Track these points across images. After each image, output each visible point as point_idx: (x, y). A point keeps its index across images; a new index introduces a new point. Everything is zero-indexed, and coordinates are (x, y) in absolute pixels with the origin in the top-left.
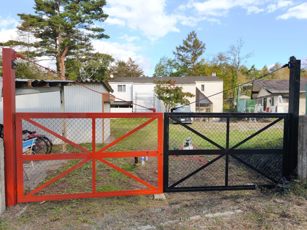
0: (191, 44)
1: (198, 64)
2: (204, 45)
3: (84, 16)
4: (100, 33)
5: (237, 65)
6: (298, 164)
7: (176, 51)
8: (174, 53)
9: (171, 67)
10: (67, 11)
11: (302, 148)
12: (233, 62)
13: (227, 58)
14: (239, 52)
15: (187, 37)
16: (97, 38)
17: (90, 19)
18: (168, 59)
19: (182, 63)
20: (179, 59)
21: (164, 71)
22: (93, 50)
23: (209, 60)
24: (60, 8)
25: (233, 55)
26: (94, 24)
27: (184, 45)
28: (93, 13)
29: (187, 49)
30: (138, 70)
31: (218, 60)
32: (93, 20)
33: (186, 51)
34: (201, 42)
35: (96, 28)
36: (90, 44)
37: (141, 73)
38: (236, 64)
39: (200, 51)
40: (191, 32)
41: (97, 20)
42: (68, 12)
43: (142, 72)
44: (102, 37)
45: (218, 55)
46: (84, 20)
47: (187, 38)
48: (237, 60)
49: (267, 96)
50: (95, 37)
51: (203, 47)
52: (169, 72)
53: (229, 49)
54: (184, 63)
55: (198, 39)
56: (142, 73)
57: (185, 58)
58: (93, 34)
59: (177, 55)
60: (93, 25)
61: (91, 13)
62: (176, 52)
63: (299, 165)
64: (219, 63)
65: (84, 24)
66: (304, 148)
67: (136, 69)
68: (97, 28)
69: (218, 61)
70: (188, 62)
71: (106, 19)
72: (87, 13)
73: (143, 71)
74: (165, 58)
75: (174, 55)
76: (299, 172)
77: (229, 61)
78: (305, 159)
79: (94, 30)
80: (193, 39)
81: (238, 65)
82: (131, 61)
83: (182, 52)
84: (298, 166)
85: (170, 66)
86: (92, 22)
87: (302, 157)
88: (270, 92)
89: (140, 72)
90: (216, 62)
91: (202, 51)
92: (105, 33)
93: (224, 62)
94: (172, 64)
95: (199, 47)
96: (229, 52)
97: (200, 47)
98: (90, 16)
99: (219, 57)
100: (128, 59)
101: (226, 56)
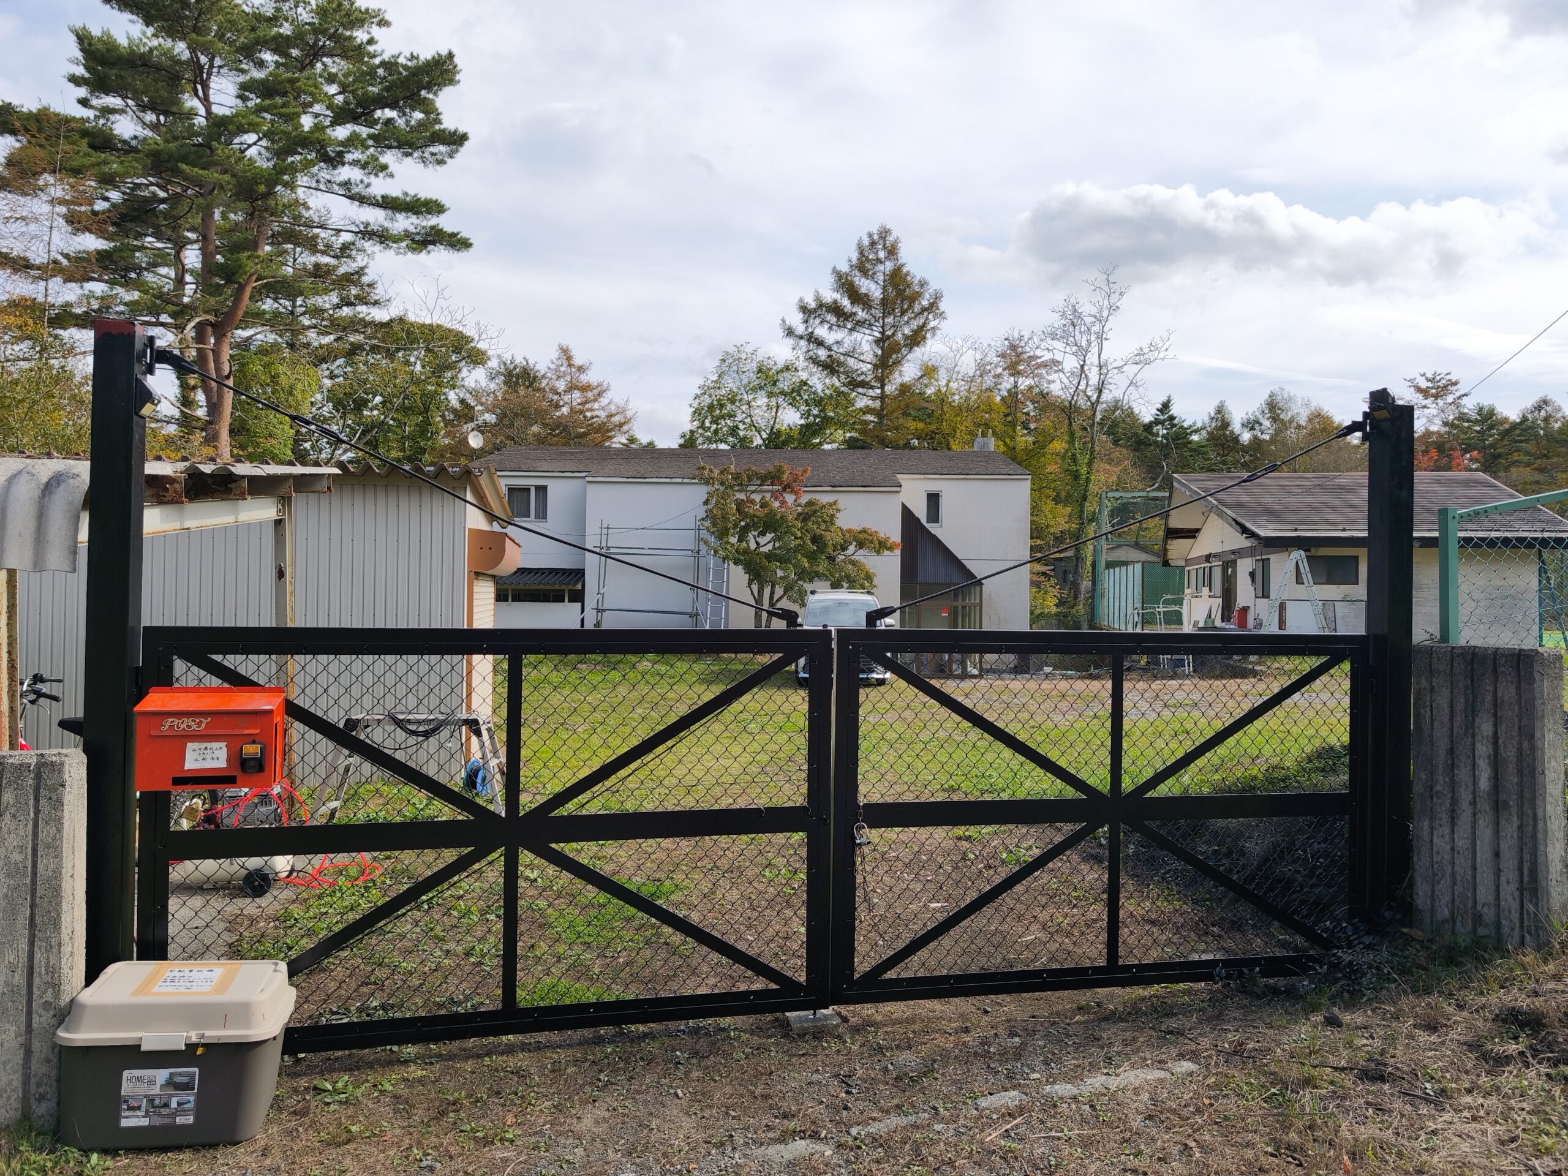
0: (872, 288)
1: (904, 389)
2: (938, 297)
3: (342, 132)
4: (424, 223)
5: (1094, 398)
6: (1415, 859)
7: (796, 320)
8: (790, 332)
9: (773, 400)
10: (251, 104)
11: (1431, 788)
12: (1075, 382)
13: (1045, 365)
14: (1101, 337)
15: (854, 256)
16: (404, 244)
17: (372, 150)
18: (759, 358)
19: (827, 381)
20: (815, 361)
21: (740, 417)
22: (376, 303)
23: (958, 373)
24: (212, 85)
25: (1074, 348)
26: (392, 176)
27: (837, 296)
28: (389, 122)
29: (855, 314)
30: (603, 409)
31: (999, 370)
32: (389, 158)
33: (849, 326)
34: (922, 284)
35: (401, 196)
36: (360, 272)
37: (621, 425)
38: (1089, 393)
39: (915, 324)
40: (875, 231)
41: (407, 155)
42: (259, 110)
43: (627, 422)
44: (434, 243)
45: (1002, 346)
46: (340, 154)
47: (854, 261)
48: (1090, 375)
49: (1238, 553)
50: (397, 239)
51: (932, 307)
52: (762, 424)
53: (1057, 321)
54: (837, 384)
55: (905, 270)
56: (625, 428)
57: (842, 357)
58: (387, 224)
59: (803, 343)
60: (388, 180)
61: (376, 122)
62: (800, 329)
63: (1421, 864)
64: (1007, 383)
65: (336, 172)
66: (1439, 788)
67: (596, 405)
68: (406, 194)
69: (999, 376)
70: (860, 379)
71: (457, 151)
72: (355, 119)
73: (629, 414)
74: (744, 356)
75: (791, 341)
76: (1420, 893)
77: (1054, 377)
78: (1443, 836)
79: (390, 204)
80: (881, 267)
81: (1099, 397)
82: (570, 365)
83: (830, 328)
84: (1416, 867)
85: (770, 395)
86: (384, 168)
87: (1432, 829)
88: (1252, 535)
89: (616, 419)
90: (989, 381)
91: (924, 325)
92: (446, 223)
93: (1029, 382)
94: (780, 385)
95: (910, 306)
96: (1054, 336)
97: (917, 308)
98: (371, 137)
99: (1003, 355)
100: (555, 354)
101: (1038, 353)
